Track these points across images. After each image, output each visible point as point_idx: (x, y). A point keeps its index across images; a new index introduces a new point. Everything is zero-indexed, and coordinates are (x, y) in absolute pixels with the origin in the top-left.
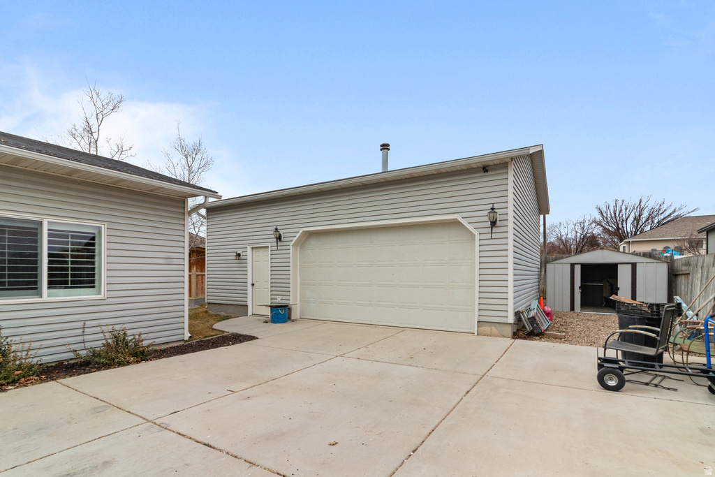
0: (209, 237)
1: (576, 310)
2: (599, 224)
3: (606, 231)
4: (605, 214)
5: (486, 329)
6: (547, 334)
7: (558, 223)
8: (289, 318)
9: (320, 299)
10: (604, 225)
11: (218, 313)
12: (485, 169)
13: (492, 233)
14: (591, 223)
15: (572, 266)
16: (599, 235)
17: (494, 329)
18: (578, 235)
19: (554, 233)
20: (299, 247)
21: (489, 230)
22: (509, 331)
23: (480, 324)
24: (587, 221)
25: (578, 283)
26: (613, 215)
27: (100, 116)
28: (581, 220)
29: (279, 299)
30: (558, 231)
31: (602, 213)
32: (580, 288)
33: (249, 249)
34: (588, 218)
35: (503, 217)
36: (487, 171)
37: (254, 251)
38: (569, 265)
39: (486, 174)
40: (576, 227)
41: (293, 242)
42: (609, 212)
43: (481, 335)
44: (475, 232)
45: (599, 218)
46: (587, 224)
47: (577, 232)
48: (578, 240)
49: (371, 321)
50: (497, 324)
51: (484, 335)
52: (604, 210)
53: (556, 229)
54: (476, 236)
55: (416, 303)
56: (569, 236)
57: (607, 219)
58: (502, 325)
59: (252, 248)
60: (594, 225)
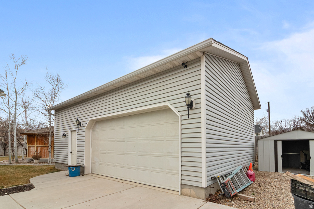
0: (56, 126)
1: (279, 171)
2: (303, 120)
3: (308, 124)
4: (307, 115)
5: (186, 190)
6: (240, 196)
7: (280, 121)
8: (84, 173)
9: (100, 162)
10: (306, 120)
11: (58, 168)
12: (185, 65)
13: (188, 114)
14: (299, 121)
15: (276, 142)
16: (304, 126)
17: (193, 191)
18: (292, 126)
19: (278, 126)
20: (91, 130)
21: (186, 113)
22: (203, 194)
23: (183, 186)
24: (297, 119)
25: (280, 153)
26: (311, 115)
27: (17, 67)
28: (293, 118)
29: (80, 161)
30: (280, 125)
31: (305, 115)
32: (281, 156)
33: (69, 132)
34: (297, 117)
35: (198, 101)
36: (186, 66)
37: (72, 133)
38: (274, 141)
39: (186, 69)
40: (291, 123)
41: (86, 127)
42: (309, 114)
43: (184, 195)
44: (179, 114)
45: (303, 116)
46: (297, 121)
47: (291, 125)
48: (292, 129)
49: (123, 178)
50: (194, 188)
51: (186, 195)
52: (306, 112)
53: (279, 124)
54: (180, 117)
55: (147, 167)
56: (287, 127)
57: (308, 117)
58: (198, 188)
59: (72, 131)
60: (301, 121)
